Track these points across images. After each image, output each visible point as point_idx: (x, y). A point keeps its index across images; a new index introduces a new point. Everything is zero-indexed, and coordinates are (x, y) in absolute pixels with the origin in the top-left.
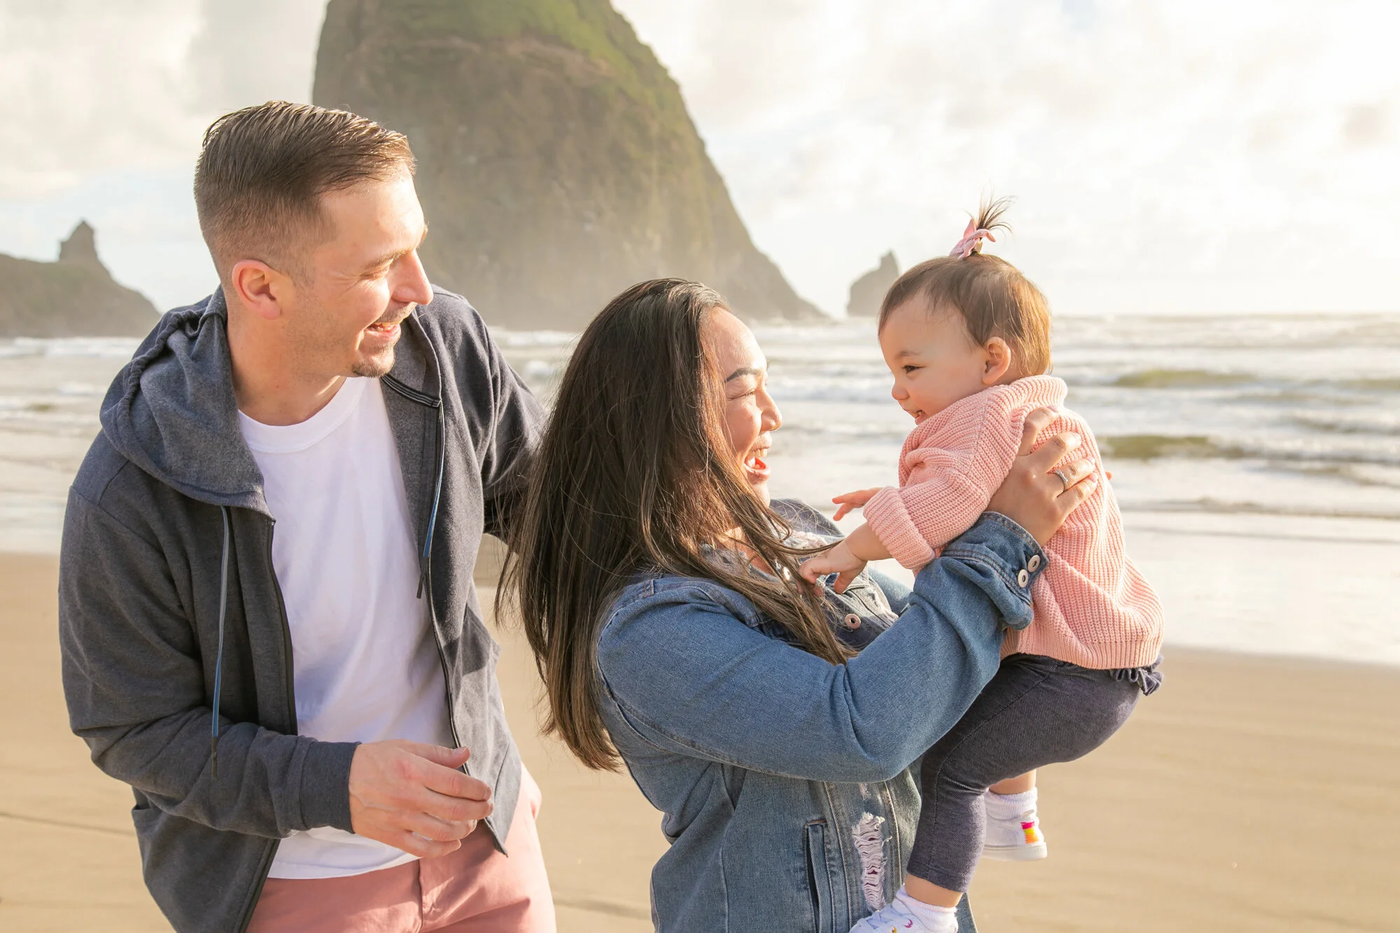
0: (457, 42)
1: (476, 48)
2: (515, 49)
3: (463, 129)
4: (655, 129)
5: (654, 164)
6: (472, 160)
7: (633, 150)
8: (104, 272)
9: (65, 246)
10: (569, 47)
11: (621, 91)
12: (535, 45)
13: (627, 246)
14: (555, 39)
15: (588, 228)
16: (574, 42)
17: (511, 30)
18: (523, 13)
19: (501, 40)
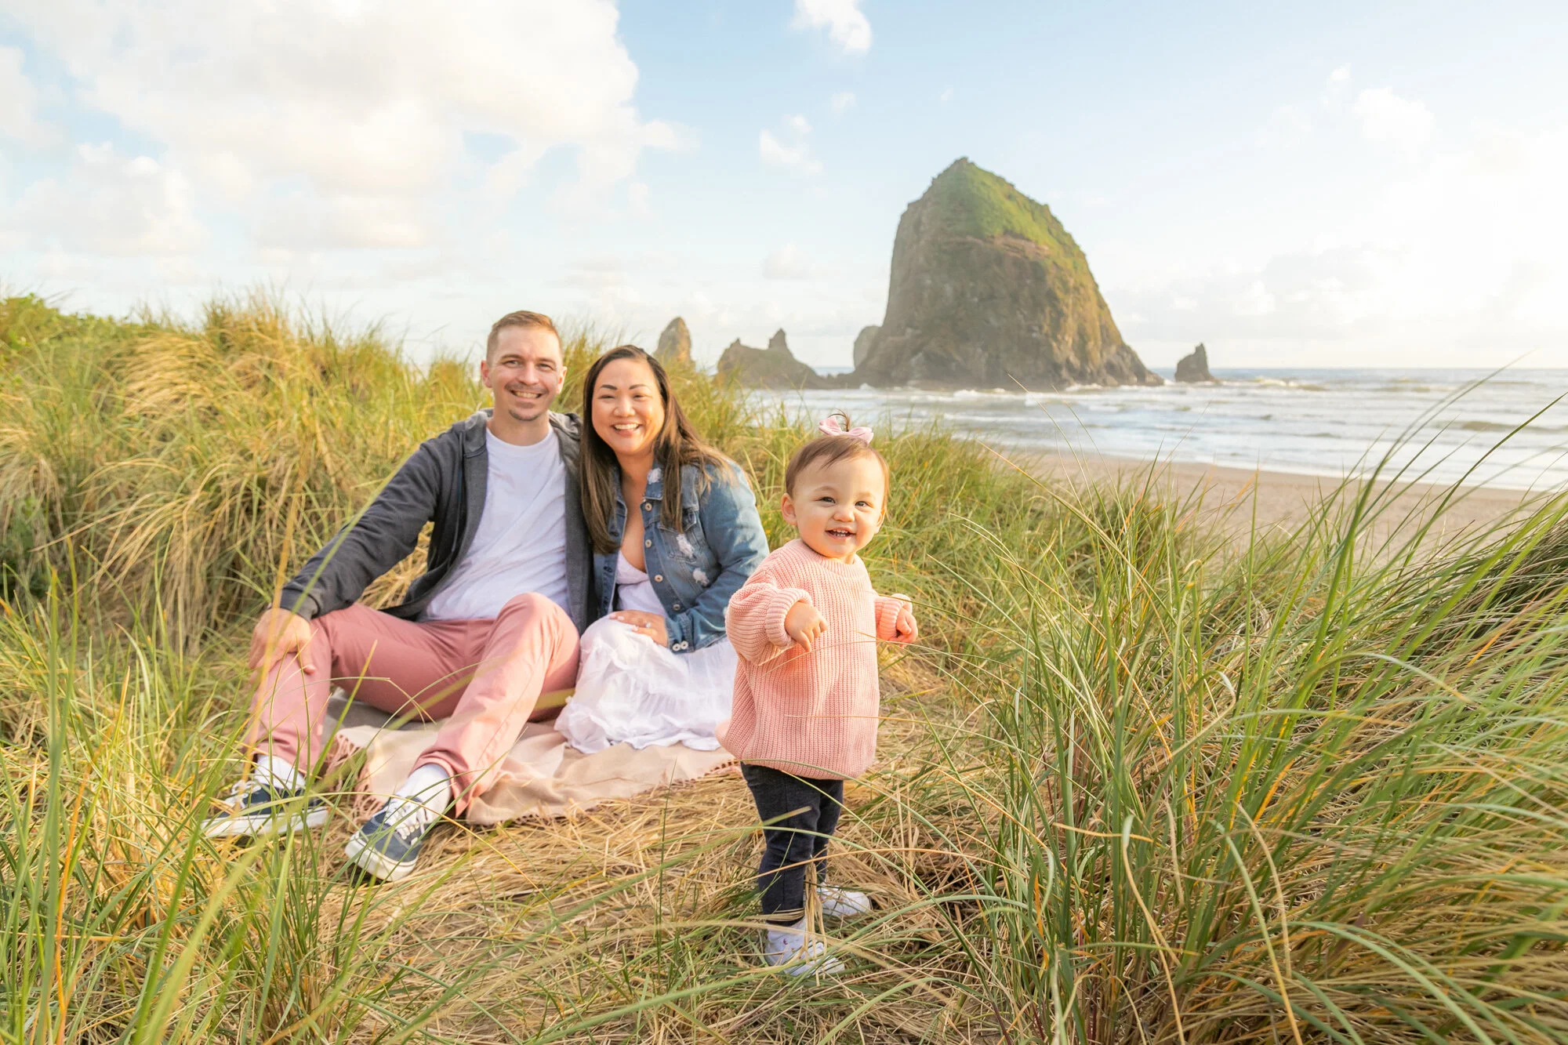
0: (970, 239)
1: (980, 242)
2: (999, 242)
3: (971, 284)
4: (1072, 282)
5: (1070, 302)
6: (976, 300)
7: (1060, 294)
8: (791, 355)
9: (772, 341)
10: (1028, 240)
11: (1055, 264)
12: (1012, 241)
13: (1054, 344)
14: (1021, 236)
15: (1034, 335)
16: (1030, 236)
17: (998, 231)
18: (1005, 222)
19: (993, 237)
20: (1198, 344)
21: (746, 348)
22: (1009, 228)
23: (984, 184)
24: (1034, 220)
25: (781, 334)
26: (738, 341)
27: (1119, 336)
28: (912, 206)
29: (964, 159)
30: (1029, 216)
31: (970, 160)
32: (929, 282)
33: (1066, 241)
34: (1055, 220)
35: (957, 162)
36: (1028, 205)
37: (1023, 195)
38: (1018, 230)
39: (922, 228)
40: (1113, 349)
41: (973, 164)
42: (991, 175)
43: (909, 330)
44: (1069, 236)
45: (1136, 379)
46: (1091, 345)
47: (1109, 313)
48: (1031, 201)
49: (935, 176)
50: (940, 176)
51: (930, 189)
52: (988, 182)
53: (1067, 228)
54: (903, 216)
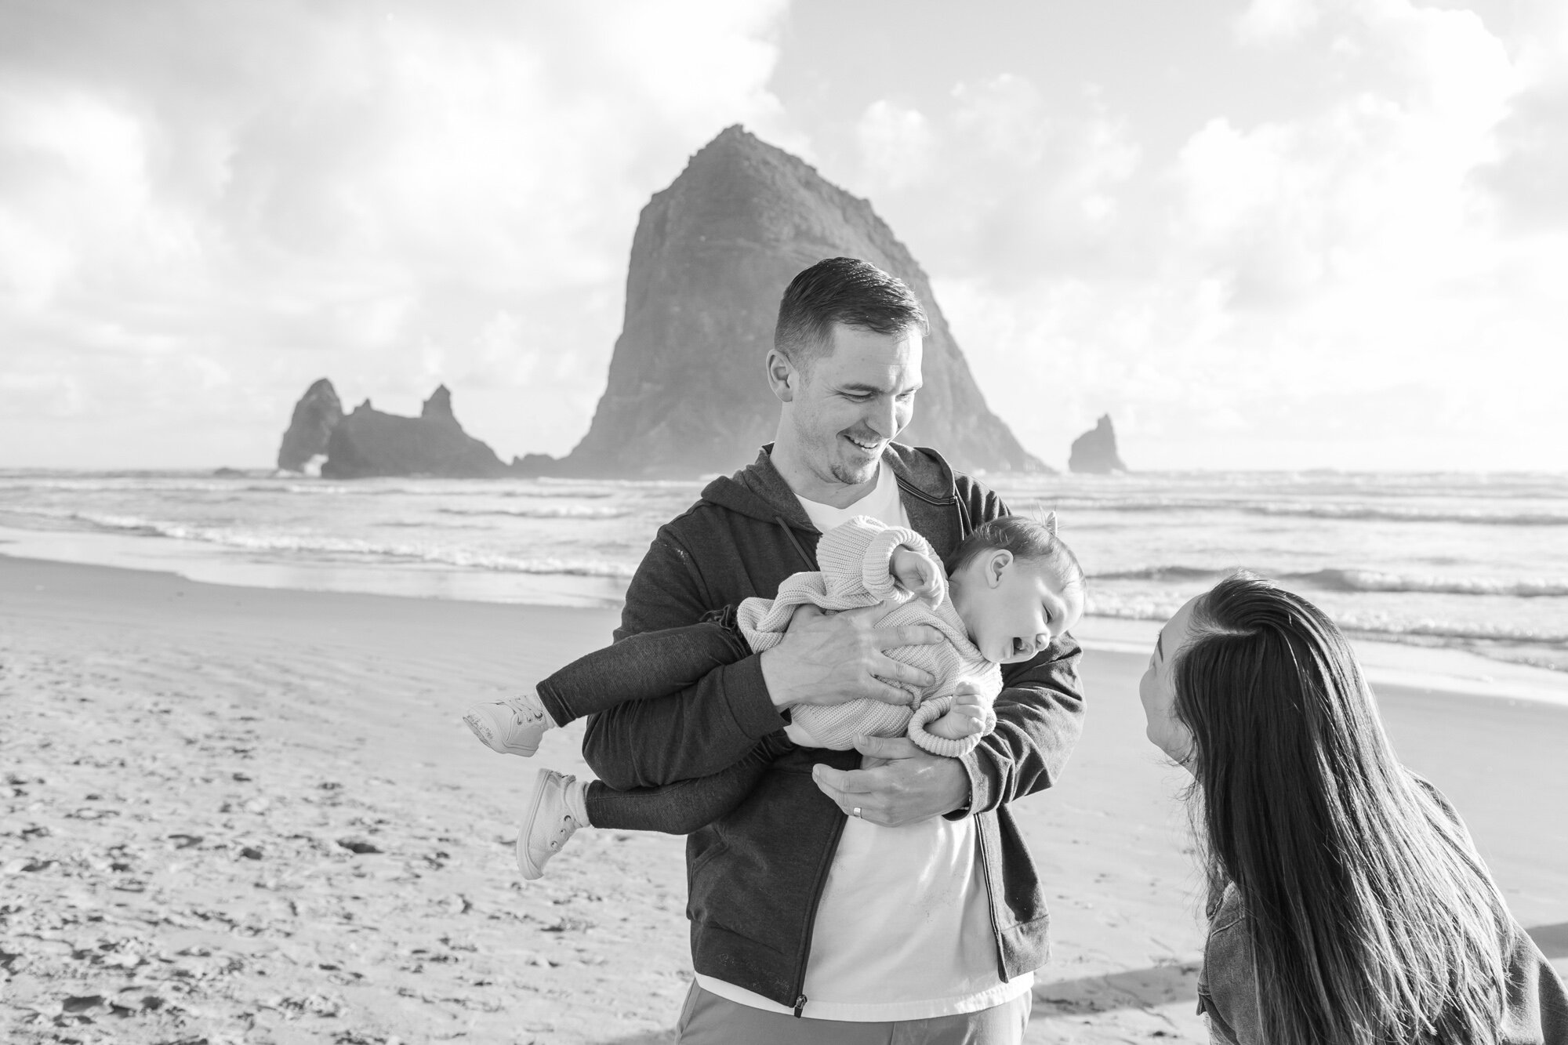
0: (741, 242)
1: (756, 247)
2: (788, 248)
3: (744, 313)
8: (458, 426)
9: (426, 404)
16: (838, 242)
17: (787, 231)
18: (797, 219)
19: (777, 240)
20: (1100, 414)
21: (380, 415)
22: (804, 227)
23: (766, 163)
24: (846, 220)
25: (442, 397)
26: (367, 402)
27: (980, 400)
28: (656, 197)
29: (738, 128)
30: (838, 215)
31: (746, 130)
32: (677, 309)
33: (896, 252)
34: (879, 223)
35: (726, 131)
36: (836, 198)
37: (830, 185)
38: (817, 230)
39: (668, 227)
40: (973, 420)
41: (751, 135)
42: (781, 153)
43: (646, 386)
44: (902, 247)
45: (1008, 466)
46: (936, 408)
47: (965, 365)
48: (843, 194)
49: (694, 153)
50: (700, 152)
51: (685, 171)
52: (774, 161)
53: (899, 237)
54: (644, 213)
